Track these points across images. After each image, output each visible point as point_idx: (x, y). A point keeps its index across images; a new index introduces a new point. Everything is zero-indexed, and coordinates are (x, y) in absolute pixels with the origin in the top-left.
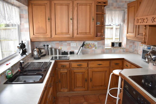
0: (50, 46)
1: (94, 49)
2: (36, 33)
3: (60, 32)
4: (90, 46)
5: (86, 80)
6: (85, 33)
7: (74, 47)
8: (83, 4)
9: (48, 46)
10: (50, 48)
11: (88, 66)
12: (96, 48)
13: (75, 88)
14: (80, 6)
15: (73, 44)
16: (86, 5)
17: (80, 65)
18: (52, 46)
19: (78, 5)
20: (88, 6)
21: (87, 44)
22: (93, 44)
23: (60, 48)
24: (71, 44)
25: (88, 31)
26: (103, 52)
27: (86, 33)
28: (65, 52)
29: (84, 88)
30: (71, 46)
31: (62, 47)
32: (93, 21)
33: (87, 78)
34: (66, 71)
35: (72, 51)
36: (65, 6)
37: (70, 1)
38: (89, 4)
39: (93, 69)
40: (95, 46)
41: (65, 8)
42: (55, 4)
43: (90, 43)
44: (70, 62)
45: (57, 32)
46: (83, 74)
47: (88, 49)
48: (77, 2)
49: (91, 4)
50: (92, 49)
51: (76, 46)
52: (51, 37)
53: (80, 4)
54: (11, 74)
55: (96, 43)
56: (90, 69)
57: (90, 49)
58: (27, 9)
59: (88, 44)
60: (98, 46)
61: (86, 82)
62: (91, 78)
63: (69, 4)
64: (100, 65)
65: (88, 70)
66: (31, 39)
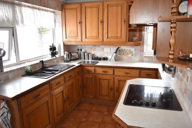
0: (83, 51)
1: (130, 56)
2: (68, 37)
3: (90, 36)
4: (126, 52)
5: (112, 89)
6: (116, 37)
7: (107, 53)
8: (114, 5)
9: (81, 50)
10: (83, 52)
11: (114, 74)
12: (132, 55)
13: (100, 96)
14: (111, 8)
15: (107, 49)
16: (117, 6)
17: (105, 72)
18: (85, 50)
19: (109, 7)
20: (119, 7)
21: (122, 50)
22: (129, 50)
23: (93, 53)
24: (105, 49)
25: (119, 35)
26: (142, 61)
27: (118, 37)
28: (97, 57)
29: (110, 98)
30: (105, 51)
31: (96, 52)
32: (125, 24)
33: (113, 87)
34: (91, 76)
35: (105, 57)
36: (95, 8)
37: (100, 3)
38: (121, 4)
39: (119, 77)
40: (131, 53)
41: (95, 10)
42: (85, 7)
43: (126, 49)
44: (95, 68)
45: (87, 36)
46: (108, 82)
47: (123, 55)
48: (107, 3)
49: (123, 4)
50: (128, 55)
51: (109, 51)
52: (81, 41)
53: (110, 6)
54: (30, 70)
55: (133, 49)
56: (116, 77)
57: (126, 55)
58: (61, 13)
59: (124, 50)
60: (135, 53)
61: (112, 91)
62: (117, 87)
63: (99, 6)
64: (127, 73)
65: (114, 78)
66: (64, 43)
